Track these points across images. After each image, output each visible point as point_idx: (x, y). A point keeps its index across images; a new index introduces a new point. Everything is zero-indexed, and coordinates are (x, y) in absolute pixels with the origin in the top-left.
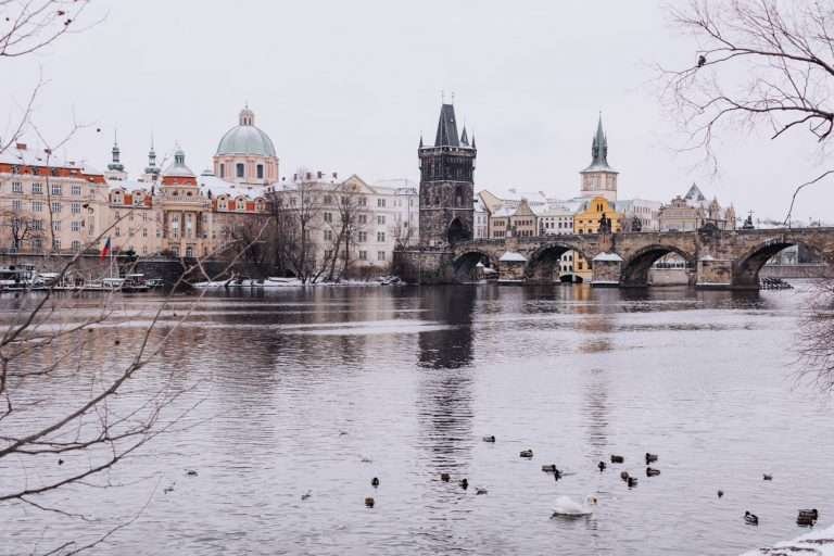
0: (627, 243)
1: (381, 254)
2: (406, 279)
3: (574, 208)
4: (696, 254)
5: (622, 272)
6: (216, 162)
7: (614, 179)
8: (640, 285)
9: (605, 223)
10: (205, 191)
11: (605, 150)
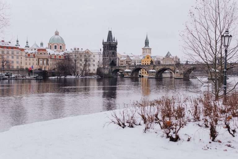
0: (157, 67)
1: (94, 70)
2: (101, 76)
3: (141, 58)
4: (175, 70)
5: (156, 74)
6: (49, 45)
7: (151, 50)
8: (160, 78)
9: (152, 62)
10: (48, 53)
11: (148, 43)
